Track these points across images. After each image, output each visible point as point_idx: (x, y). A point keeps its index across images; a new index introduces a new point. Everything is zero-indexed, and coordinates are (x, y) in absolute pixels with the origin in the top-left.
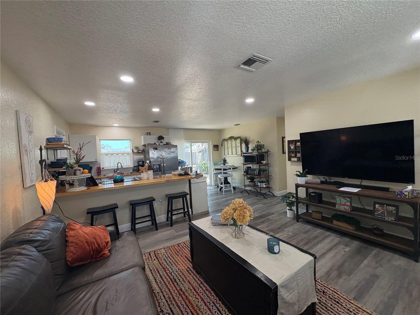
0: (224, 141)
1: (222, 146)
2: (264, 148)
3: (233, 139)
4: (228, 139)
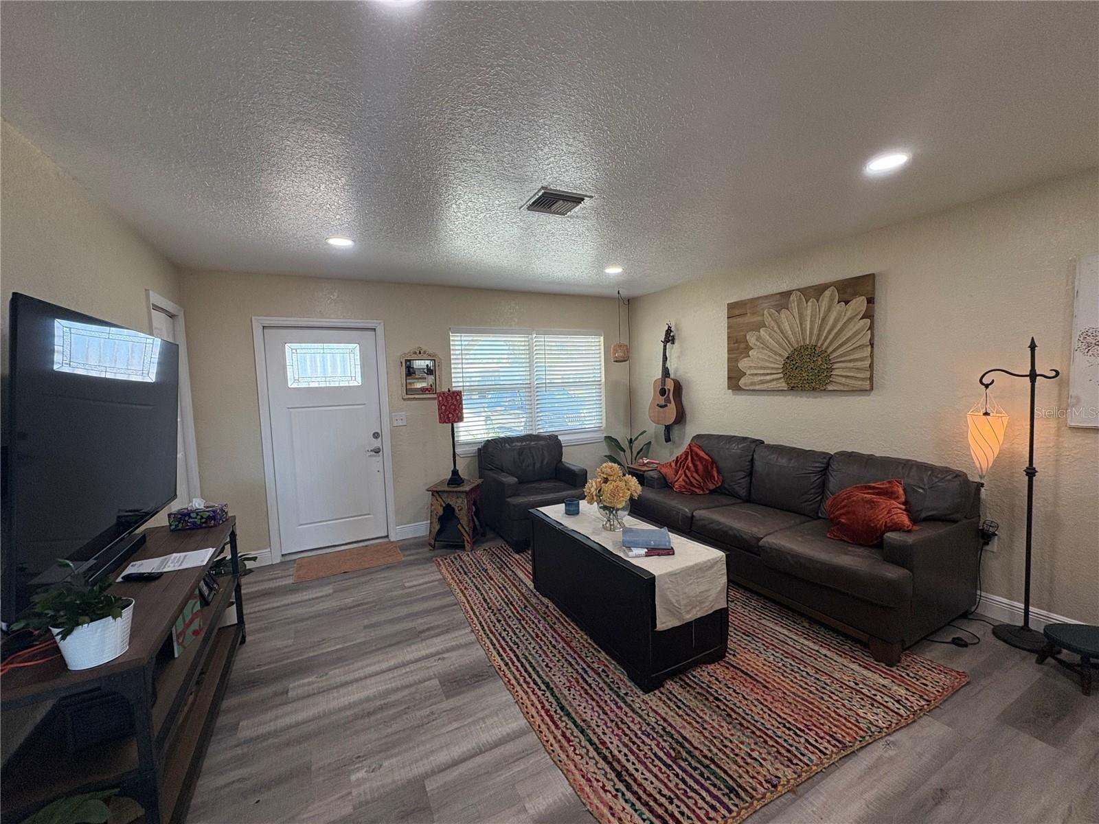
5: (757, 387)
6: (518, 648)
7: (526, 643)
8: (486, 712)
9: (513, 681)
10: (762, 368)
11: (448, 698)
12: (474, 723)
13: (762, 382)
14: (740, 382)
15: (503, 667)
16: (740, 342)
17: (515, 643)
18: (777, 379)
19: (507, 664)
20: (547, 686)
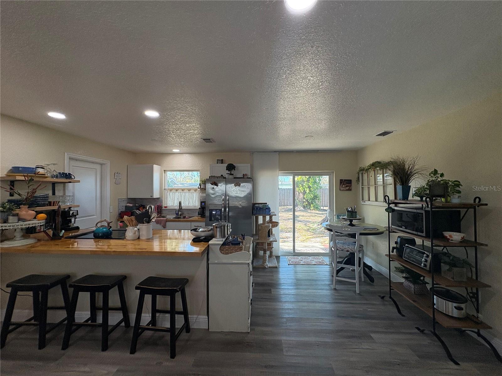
0: (361, 172)
1: (359, 182)
2: (459, 192)
3: (378, 168)
4: (369, 169)
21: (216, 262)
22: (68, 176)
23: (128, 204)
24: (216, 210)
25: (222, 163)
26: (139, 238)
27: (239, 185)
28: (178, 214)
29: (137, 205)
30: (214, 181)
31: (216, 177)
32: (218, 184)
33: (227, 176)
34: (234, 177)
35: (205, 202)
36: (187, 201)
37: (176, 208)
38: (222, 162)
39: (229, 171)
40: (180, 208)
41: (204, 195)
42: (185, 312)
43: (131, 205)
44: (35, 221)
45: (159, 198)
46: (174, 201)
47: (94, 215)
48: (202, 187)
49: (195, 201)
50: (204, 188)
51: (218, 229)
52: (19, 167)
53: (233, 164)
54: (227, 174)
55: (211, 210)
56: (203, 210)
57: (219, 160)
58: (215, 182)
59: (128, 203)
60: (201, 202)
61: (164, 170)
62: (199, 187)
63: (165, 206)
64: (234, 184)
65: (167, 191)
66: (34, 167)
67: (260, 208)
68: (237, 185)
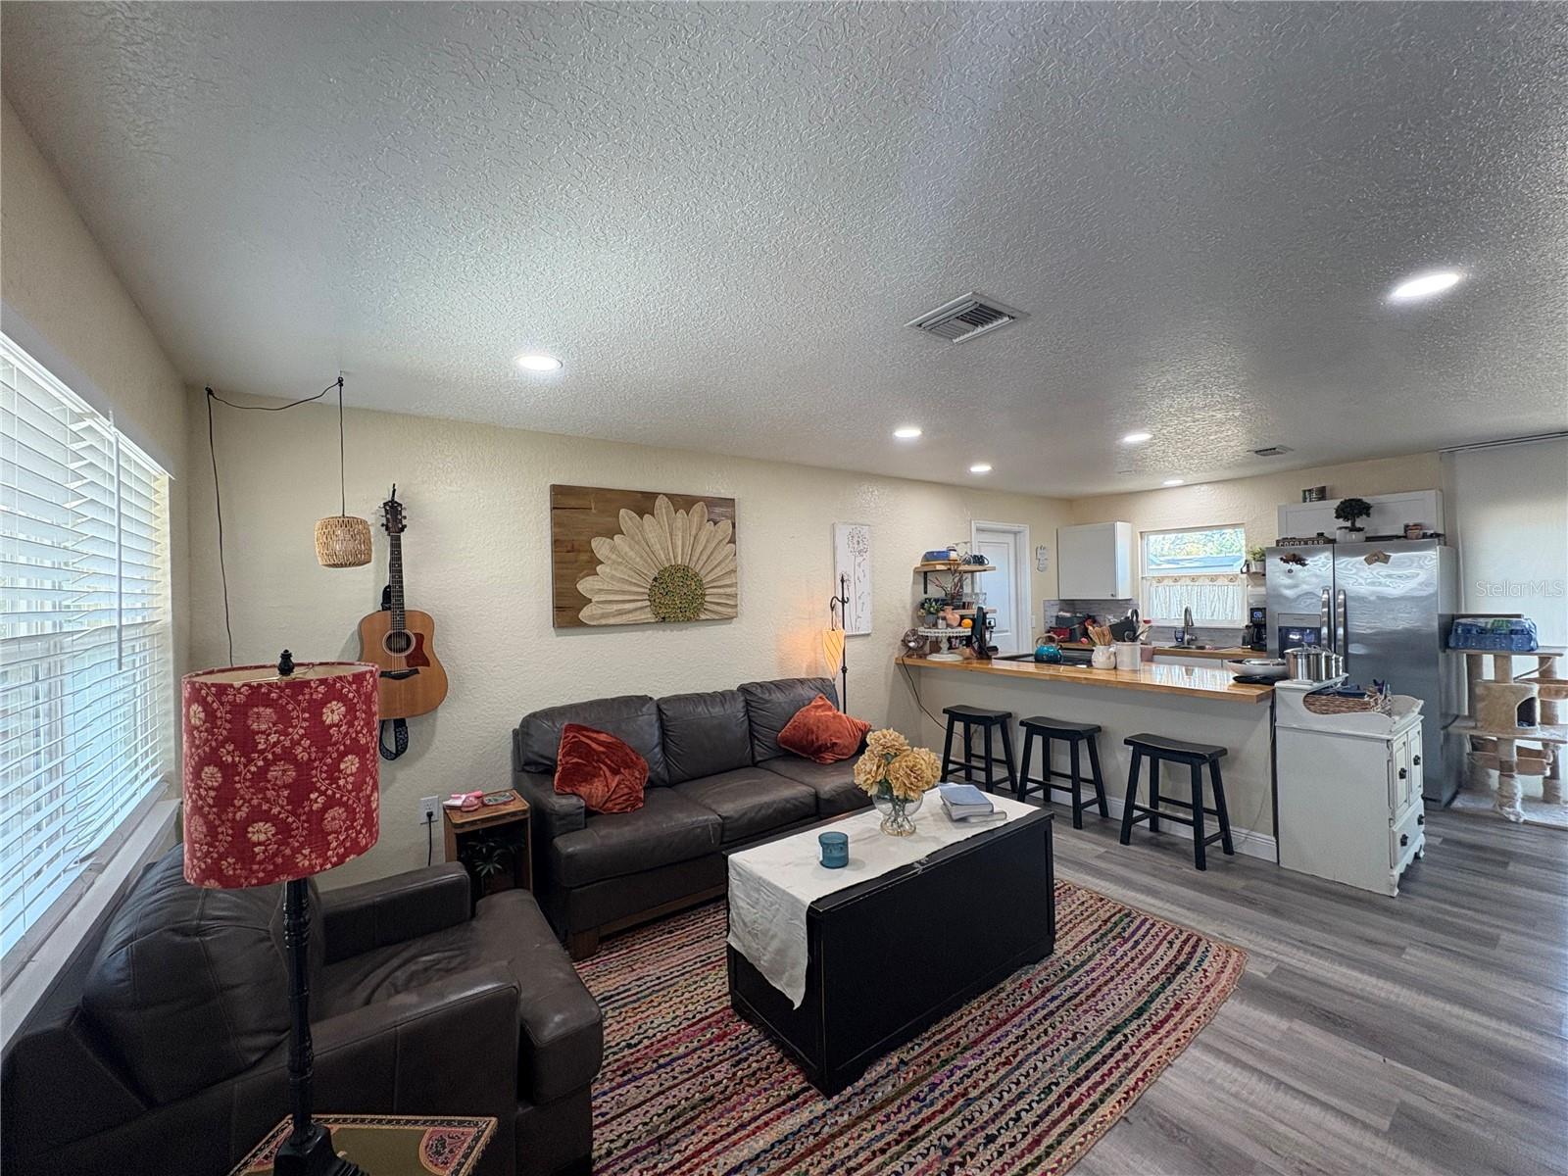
5: (612, 621)
6: (1057, 1084)
7: (1033, 1076)
8: (1223, 1096)
9: (1139, 1073)
10: (616, 592)
11: (1253, 1162)
12: (1253, 1105)
13: (620, 613)
14: (581, 613)
15: (1119, 1094)
16: (579, 551)
17: (1048, 1090)
18: (642, 608)
19: (1110, 1091)
20: (1111, 1034)
21: (1295, 726)
22: (979, 560)
23: (1061, 613)
24: (1301, 630)
25: (1320, 499)
26: (1115, 668)
27: (1386, 559)
28: (1182, 639)
29: (1078, 615)
30: (1292, 553)
31: (1300, 540)
32: (1304, 560)
33: (1338, 535)
34: (1368, 535)
35: (1265, 609)
36: (1208, 608)
37: (1175, 624)
38: (1322, 494)
39: (1346, 519)
40: (1188, 626)
41: (1262, 590)
42: (1221, 813)
43: (1068, 615)
44: (960, 629)
45: (1130, 600)
46: (1170, 606)
47: (1007, 631)
48: (1253, 569)
49: (1233, 608)
50: (1261, 571)
51: (1300, 660)
52: (933, 552)
53: (1360, 500)
54: (1341, 528)
55: (1284, 631)
56: (1259, 632)
57: (1310, 491)
58: (1294, 555)
59: (1061, 610)
60: (1252, 611)
61: (1141, 533)
62: (1245, 570)
63: (1145, 619)
64: (1364, 557)
65: (1149, 583)
66: (945, 549)
67: (1482, 631)
68: (1376, 560)
